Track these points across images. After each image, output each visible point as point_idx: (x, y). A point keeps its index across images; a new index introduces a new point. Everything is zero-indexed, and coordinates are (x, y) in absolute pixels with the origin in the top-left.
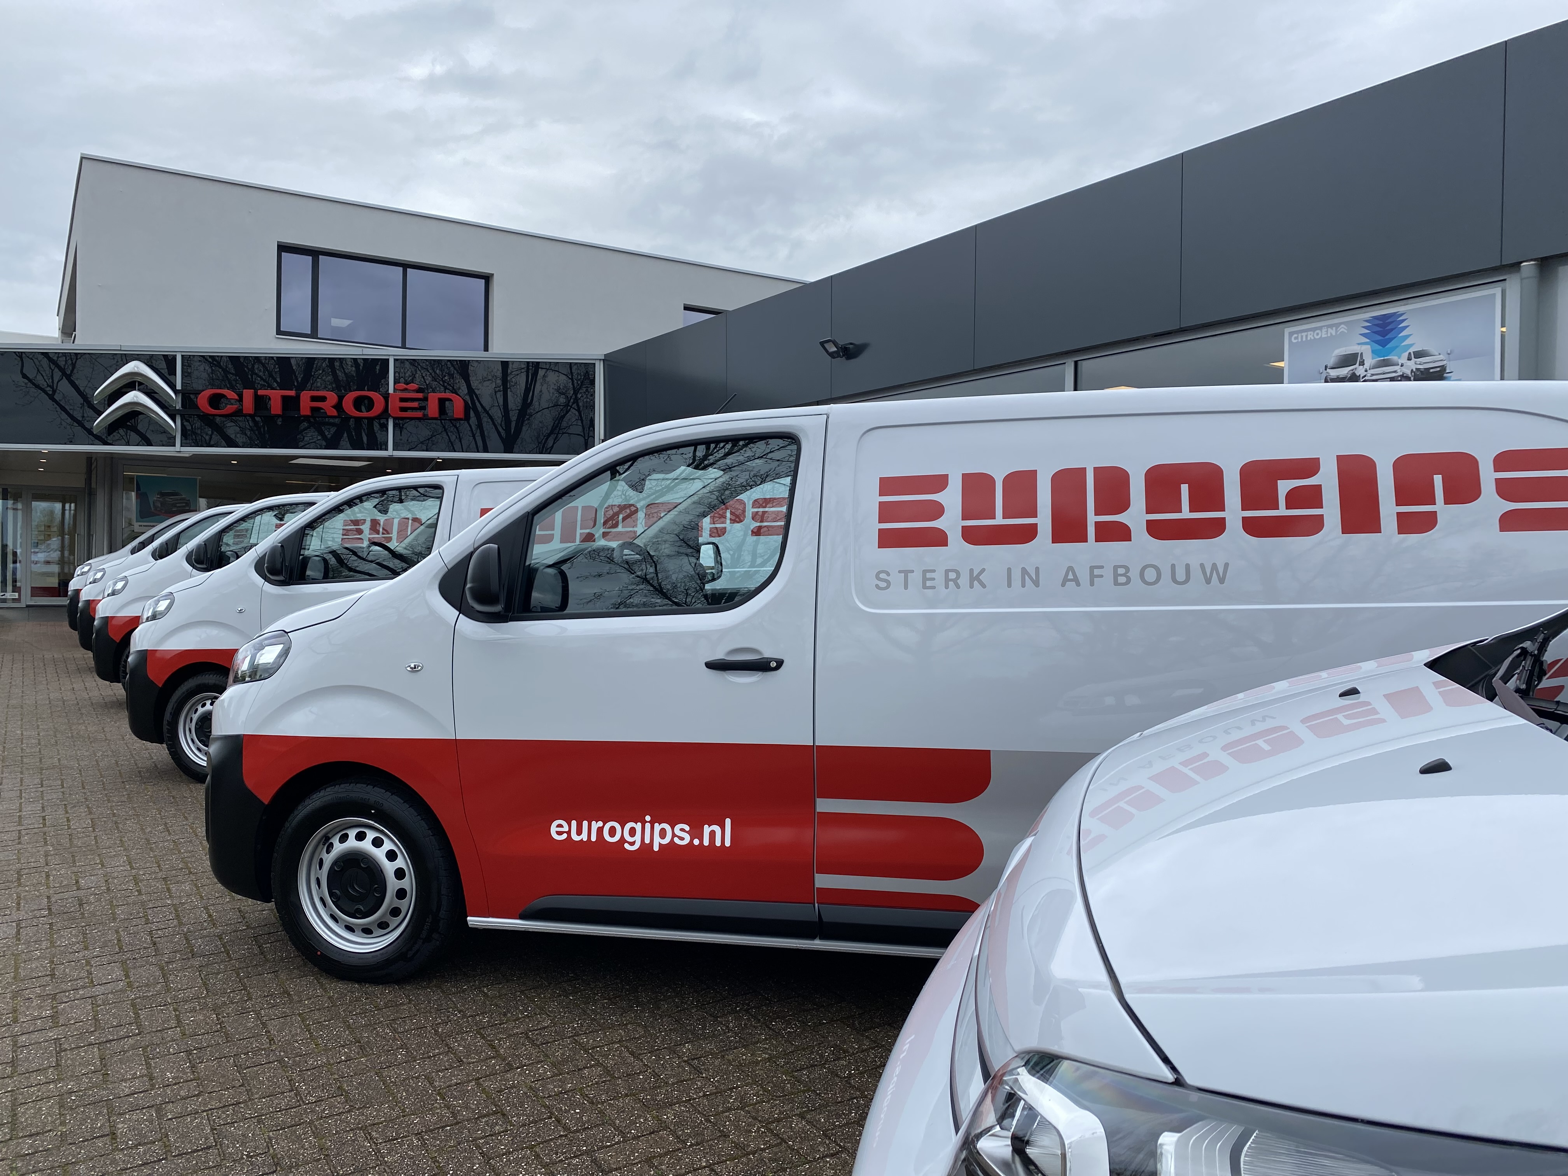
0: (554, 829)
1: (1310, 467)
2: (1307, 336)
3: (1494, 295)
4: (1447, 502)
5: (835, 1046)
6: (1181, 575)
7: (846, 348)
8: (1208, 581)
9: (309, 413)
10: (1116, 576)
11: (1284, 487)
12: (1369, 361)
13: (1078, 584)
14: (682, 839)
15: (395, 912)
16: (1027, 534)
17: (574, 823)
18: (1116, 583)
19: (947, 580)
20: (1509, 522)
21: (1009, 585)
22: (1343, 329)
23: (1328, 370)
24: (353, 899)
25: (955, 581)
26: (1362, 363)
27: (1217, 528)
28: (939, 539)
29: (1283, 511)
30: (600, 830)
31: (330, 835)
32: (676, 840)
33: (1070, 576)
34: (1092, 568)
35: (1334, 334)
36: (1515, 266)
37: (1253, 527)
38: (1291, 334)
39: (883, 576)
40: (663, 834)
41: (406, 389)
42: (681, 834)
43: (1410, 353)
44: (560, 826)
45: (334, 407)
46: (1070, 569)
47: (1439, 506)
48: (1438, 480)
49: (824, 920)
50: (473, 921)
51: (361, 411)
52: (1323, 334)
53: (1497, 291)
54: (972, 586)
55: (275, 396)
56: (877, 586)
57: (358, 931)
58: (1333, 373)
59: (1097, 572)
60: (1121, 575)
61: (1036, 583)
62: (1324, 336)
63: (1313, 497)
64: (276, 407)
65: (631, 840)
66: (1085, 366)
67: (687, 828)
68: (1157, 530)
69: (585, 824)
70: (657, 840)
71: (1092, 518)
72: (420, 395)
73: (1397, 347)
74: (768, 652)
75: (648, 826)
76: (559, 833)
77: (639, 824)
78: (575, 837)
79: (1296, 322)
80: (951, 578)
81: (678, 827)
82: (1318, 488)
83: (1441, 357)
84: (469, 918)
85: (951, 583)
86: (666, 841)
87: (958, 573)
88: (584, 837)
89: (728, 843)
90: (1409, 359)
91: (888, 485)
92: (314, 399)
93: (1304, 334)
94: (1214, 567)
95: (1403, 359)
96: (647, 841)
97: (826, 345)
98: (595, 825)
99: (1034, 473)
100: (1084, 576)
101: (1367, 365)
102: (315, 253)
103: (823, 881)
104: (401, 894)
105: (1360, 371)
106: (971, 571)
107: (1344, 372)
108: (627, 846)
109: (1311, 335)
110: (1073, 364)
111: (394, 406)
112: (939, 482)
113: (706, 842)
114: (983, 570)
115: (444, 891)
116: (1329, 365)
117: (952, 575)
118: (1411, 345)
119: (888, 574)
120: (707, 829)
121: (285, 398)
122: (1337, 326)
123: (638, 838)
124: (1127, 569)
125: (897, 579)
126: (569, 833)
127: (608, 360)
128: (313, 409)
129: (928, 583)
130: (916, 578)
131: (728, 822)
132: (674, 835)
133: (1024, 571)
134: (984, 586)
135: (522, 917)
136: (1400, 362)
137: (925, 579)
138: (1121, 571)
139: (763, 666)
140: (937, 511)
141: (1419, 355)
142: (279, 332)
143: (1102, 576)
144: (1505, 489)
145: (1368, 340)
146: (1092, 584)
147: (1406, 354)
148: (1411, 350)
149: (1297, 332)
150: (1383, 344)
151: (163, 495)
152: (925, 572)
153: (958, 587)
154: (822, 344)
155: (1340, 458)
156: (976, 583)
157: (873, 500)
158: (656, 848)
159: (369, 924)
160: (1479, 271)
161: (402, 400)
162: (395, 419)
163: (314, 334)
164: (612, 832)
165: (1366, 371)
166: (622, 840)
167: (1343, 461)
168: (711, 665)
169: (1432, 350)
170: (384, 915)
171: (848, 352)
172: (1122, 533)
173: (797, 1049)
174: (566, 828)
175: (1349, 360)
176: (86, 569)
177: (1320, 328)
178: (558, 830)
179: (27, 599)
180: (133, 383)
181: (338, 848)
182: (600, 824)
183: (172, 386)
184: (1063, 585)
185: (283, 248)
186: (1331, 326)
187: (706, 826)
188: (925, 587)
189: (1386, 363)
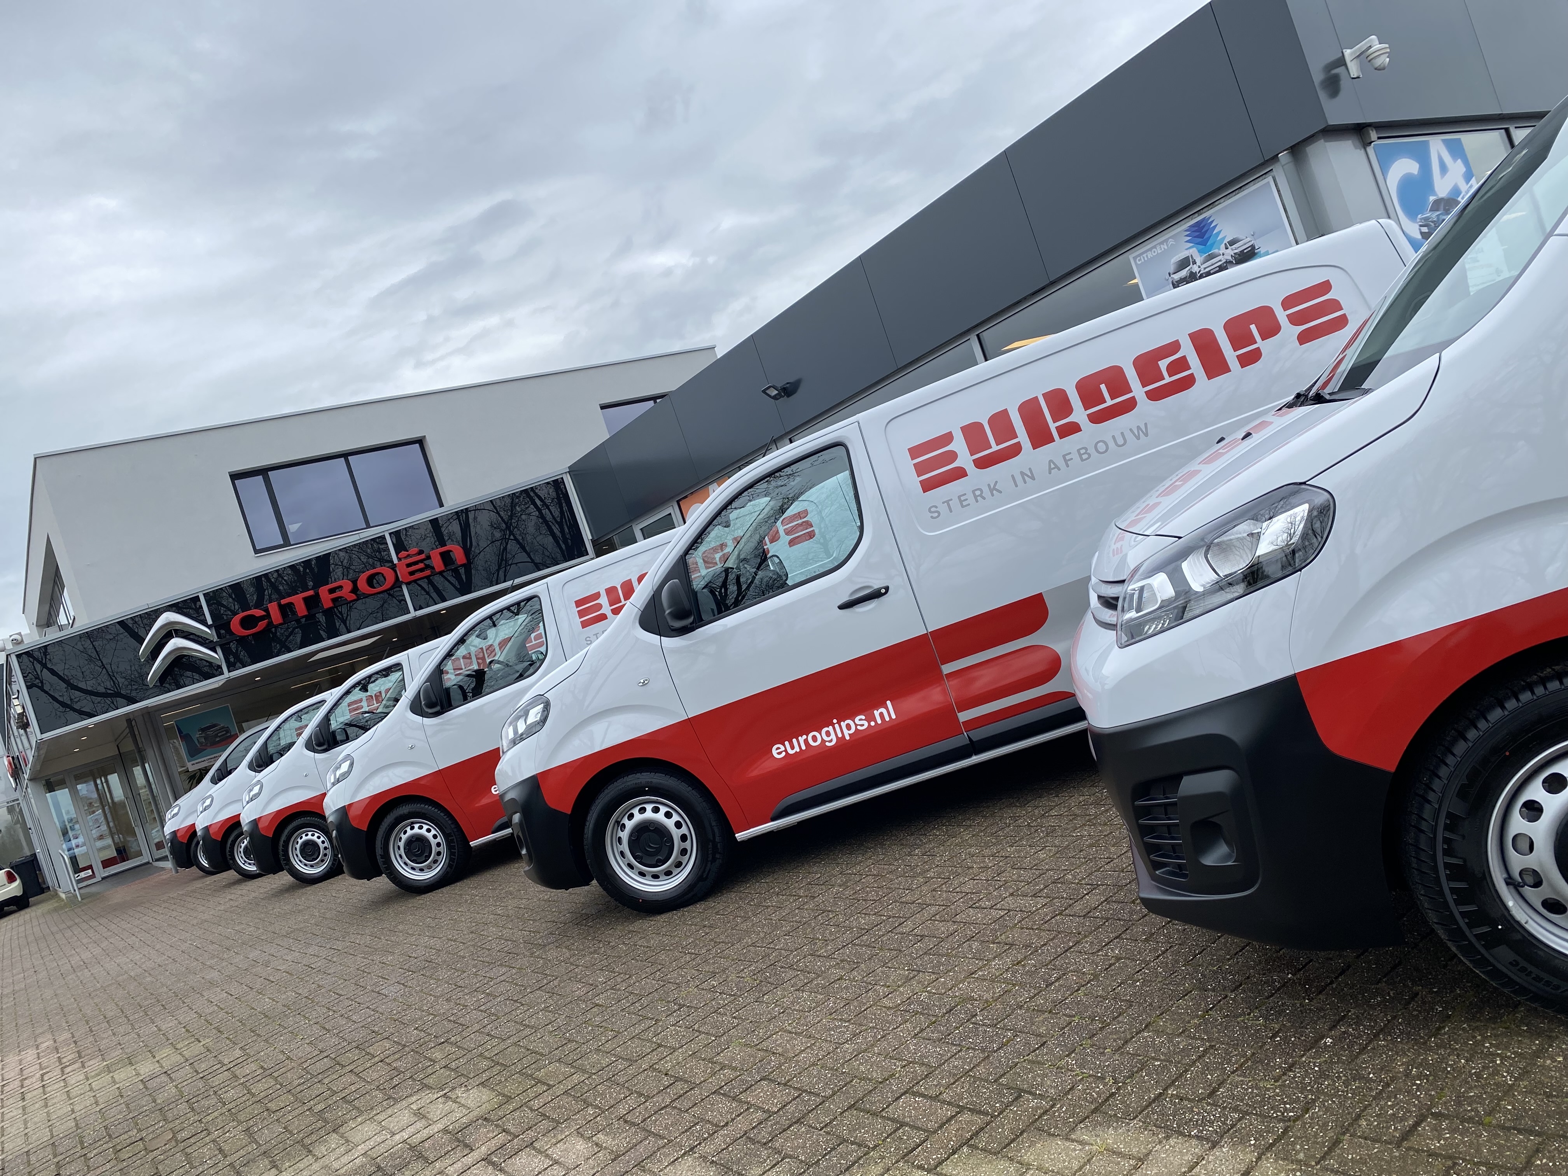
0: (774, 752)
1: (1174, 347)
2: (1147, 256)
3: (1269, 182)
4: (1263, 338)
5: (1011, 817)
6: (1120, 441)
7: (784, 388)
8: (1138, 438)
9: (331, 605)
10: (1080, 455)
11: (1163, 364)
12: (1199, 259)
13: (1059, 469)
14: (862, 725)
15: (684, 852)
16: (1016, 450)
17: (787, 743)
18: (1082, 460)
19: (976, 497)
20: (1304, 338)
21: (1016, 486)
22: (1171, 242)
23: (1172, 276)
24: (650, 854)
25: (981, 496)
26: (1194, 263)
27: (1131, 405)
28: (960, 473)
29: (1168, 379)
30: (806, 741)
31: (619, 820)
32: (859, 727)
33: (1053, 466)
34: (1064, 456)
35: (1166, 248)
36: (1275, 158)
37: (1154, 396)
38: (1135, 258)
39: (933, 509)
40: (849, 727)
41: (408, 555)
42: (861, 722)
43: (1225, 244)
44: (778, 748)
45: (351, 592)
46: (1051, 461)
47: (1260, 343)
48: (1253, 327)
49: (974, 740)
50: (740, 836)
51: (375, 588)
52: (1159, 250)
53: (1269, 179)
54: (993, 495)
55: (297, 600)
56: (932, 517)
57: (662, 877)
58: (1177, 277)
59: (1068, 457)
60: (1084, 454)
61: (1033, 478)
62: (1159, 252)
63: (1182, 364)
64: (301, 609)
65: (829, 739)
66: (985, 336)
67: (863, 717)
68: (1096, 419)
69: (794, 740)
70: (846, 732)
71: (1053, 426)
72: (423, 556)
73: (1214, 243)
74: (877, 584)
75: (837, 726)
76: (779, 753)
77: (831, 727)
78: (791, 752)
79: (1136, 248)
80: (978, 495)
81: (857, 720)
82: (1184, 358)
83: (1249, 239)
84: (736, 835)
85: (979, 498)
86: (853, 730)
87: (981, 490)
88: (797, 749)
89: (894, 717)
90: (1227, 248)
91: (914, 452)
92: (332, 591)
93: (1145, 255)
94: (1139, 428)
95: (1222, 250)
96: (840, 735)
97: (767, 392)
98: (802, 739)
99: (1006, 411)
100: (1061, 463)
101: (1198, 263)
102: (263, 472)
103: (964, 716)
104: (684, 838)
105: (1195, 269)
106: (989, 485)
107: (1184, 273)
108: (827, 744)
109: (1150, 255)
110: (976, 337)
111: (402, 573)
112: (948, 438)
113: (879, 721)
114: (996, 482)
115: (714, 824)
116: (1171, 272)
117: (978, 493)
118: (1224, 238)
119: (936, 507)
120: (876, 713)
121: (305, 599)
122: (1166, 241)
123: (833, 736)
124: (1086, 449)
125: (943, 509)
126: (786, 751)
127: (573, 471)
128: (334, 600)
129: (965, 503)
130: (955, 503)
131: (889, 703)
132: (856, 725)
133: (1022, 474)
134: (1001, 492)
135: (773, 820)
136: (1221, 252)
137: (961, 502)
138: (1082, 451)
139: (876, 595)
140: (953, 456)
141: (1232, 243)
142: (256, 551)
143: (1072, 459)
144: (1295, 320)
145: (1192, 244)
146: (1068, 466)
147: (1223, 245)
148: (1226, 241)
149: (1139, 255)
150: (1204, 244)
151: (203, 730)
152: (959, 497)
153: (984, 498)
154: (764, 392)
155: (1191, 336)
156: (994, 492)
157: (908, 465)
158: (848, 738)
159: (669, 867)
160: (1252, 169)
161: (409, 565)
162: (408, 584)
163: (287, 543)
164: (815, 739)
165: (1199, 267)
166: (823, 741)
167: (1193, 337)
168: (842, 607)
169: (1241, 237)
170: (677, 857)
171: (788, 391)
172: (1073, 429)
173: (987, 826)
174: (783, 748)
175: (1184, 263)
176: (176, 810)
177: (1155, 247)
178: (778, 751)
179: (101, 873)
180: (170, 632)
181: (629, 824)
182: (805, 737)
183: (204, 622)
184: (1050, 473)
185: (235, 477)
186: (1162, 243)
187: (875, 712)
188: (963, 506)
189: (1212, 257)
